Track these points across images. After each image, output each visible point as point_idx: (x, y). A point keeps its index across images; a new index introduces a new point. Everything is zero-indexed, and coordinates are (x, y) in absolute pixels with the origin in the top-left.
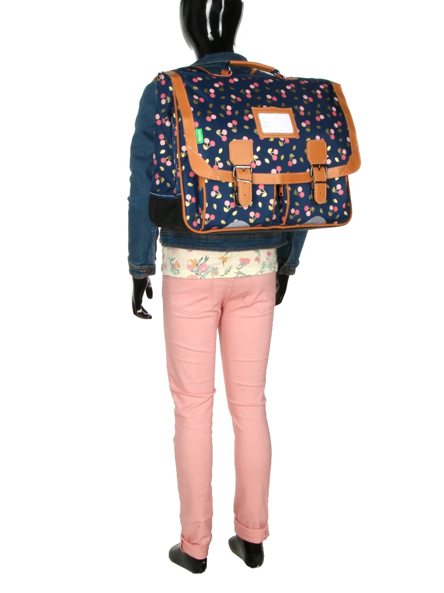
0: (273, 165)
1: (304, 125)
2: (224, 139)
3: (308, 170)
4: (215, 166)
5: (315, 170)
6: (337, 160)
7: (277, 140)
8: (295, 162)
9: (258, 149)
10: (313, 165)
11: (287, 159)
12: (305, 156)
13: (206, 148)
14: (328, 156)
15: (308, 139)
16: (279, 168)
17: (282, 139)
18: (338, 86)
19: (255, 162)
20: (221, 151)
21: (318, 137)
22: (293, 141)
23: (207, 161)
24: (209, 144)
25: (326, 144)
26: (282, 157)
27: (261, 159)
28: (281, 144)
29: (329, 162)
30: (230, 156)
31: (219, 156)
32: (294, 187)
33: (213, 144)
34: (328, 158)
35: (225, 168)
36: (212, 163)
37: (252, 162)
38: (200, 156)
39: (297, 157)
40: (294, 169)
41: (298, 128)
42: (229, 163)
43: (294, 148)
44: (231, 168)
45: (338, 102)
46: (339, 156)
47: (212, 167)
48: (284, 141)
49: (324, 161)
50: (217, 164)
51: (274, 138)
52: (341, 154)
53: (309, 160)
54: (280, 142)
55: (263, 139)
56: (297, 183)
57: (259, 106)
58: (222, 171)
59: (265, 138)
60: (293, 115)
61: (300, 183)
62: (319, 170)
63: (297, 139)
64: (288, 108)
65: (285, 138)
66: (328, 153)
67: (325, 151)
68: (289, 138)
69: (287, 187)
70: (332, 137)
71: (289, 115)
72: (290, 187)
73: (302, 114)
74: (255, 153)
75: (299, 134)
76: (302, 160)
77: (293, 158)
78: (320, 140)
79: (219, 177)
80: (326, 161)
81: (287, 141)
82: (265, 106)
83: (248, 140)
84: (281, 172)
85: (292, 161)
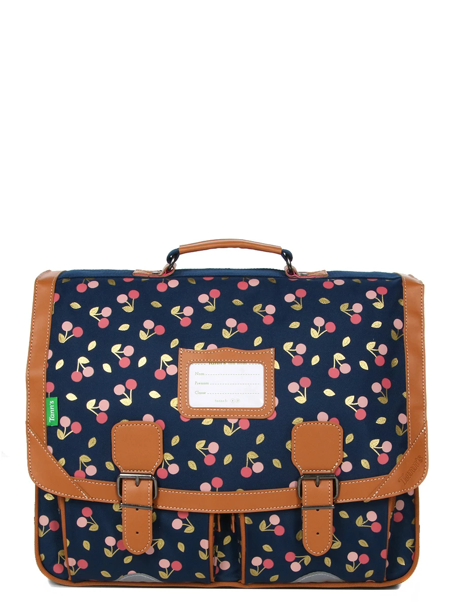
0: (205, 474)
1: (293, 387)
2: (102, 419)
3: (293, 484)
4: (79, 473)
5: (308, 485)
6: (365, 464)
7: (220, 422)
8: (258, 468)
9: (175, 441)
10: (304, 474)
11: (240, 461)
12: (286, 457)
13: (61, 435)
14: (346, 455)
15: (298, 421)
16: (218, 482)
17: (233, 421)
18: (419, 287)
19: (166, 467)
20: (92, 443)
21: (323, 416)
22: (258, 425)
23: (63, 461)
24: (69, 429)
25: (341, 430)
26: (228, 459)
27: (180, 460)
28: (228, 431)
29: (347, 467)
30: (114, 453)
31: (89, 452)
32: (259, 517)
33: (77, 428)
34: (344, 460)
35: (103, 475)
36: (72, 468)
37: (160, 466)
38: (48, 451)
40: (256, 483)
41: (277, 394)
42: (109, 466)
43: (260, 439)
44: (113, 476)
45: (400, 332)
46: (372, 457)
47: (71, 474)
48: (236, 425)
49: (337, 464)
50: (84, 469)
51: (214, 419)
52: (377, 452)
53: (296, 464)
54: (226, 427)
55: (189, 420)
56: (268, 509)
57: (199, 346)
58: (93, 482)
59: (191, 419)
60: (273, 365)
61: (275, 509)
62: (318, 486)
63: (268, 420)
64: (267, 351)
65: (239, 419)
66: (346, 448)
67: (341, 445)
68: (248, 419)
69: (241, 517)
70: (361, 415)
71: (264, 365)
72: (246, 518)
73: (297, 361)
74: (167, 448)
75: (276, 409)
76: (277, 463)
77: (255, 460)
78: (328, 421)
79: (87, 494)
80: (340, 466)
81: (245, 425)
82: (212, 347)
83: (155, 421)
84: (221, 490)
85: (250, 465)
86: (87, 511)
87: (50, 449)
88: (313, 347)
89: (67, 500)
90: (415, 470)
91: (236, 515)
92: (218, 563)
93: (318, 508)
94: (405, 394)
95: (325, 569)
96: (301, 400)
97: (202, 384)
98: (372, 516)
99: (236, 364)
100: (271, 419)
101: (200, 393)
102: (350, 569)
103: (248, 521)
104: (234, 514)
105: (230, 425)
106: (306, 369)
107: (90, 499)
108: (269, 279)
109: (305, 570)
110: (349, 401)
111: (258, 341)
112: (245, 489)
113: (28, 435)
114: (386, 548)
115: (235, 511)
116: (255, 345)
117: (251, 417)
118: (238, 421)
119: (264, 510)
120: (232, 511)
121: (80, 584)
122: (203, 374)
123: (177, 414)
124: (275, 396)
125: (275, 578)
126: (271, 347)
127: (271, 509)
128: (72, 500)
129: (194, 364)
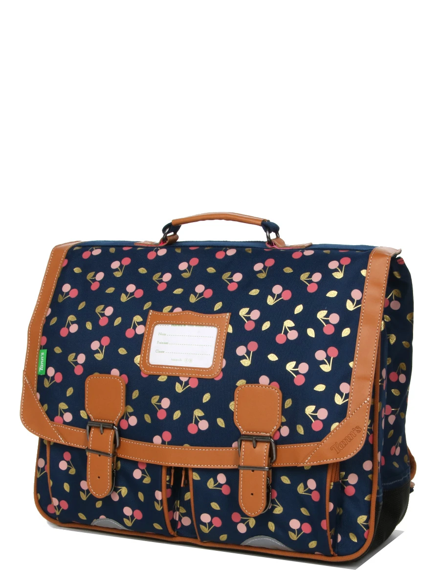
0: (157, 427)
2: (79, 371)
3: (235, 444)
4: (58, 418)
5: (246, 446)
6: (300, 429)
7: (173, 380)
8: (204, 425)
9: (135, 394)
10: (244, 435)
11: (187, 418)
12: (229, 416)
13: (47, 384)
14: (284, 420)
15: (241, 383)
16: (167, 436)
17: (184, 379)
18: (386, 258)
19: (127, 418)
20: (70, 392)
21: (264, 380)
22: (205, 384)
23: (46, 407)
24: (53, 378)
25: (281, 394)
26: (177, 415)
28: (179, 389)
29: (285, 431)
30: (86, 402)
31: (66, 400)
33: (59, 378)
34: (283, 424)
35: (78, 422)
36: (52, 414)
37: (122, 418)
38: (37, 397)
39: (210, 417)
40: (201, 439)
41: (226, 356)
42: (83, 414)
43: (207, 397)
45: (358, 302)
46: (307, 422)
47: (52, 419)
48: (187, 383)
49: (275, 428)
50: (62, 415)
51: (168, 376)
52: (311, 418)
53: (237, 424)
54: (178, 385)
55: (147, 376)
56: (216, 467)
57: (167, 309)
58: (69, 428)
59: (150, 375)
60: (227, 329)
61: (222, 467)
62: (254, 448)
63: (215, 381)
64: (224, 315)
65: (190, 378)
66: (284, 412)
67: (279, 409)
68: (198, 378)
69: (190, 472)
70: (299, 381)
71: (218, 328)
72: (194, 473)
73: (249, 326)
74: (128, 401)
75: (223, 370)
76: (221, 422)
77: (201, 418)
78: (269, 384)
79: (64, 439)
80: (279, 430)
81: (194, 384)
82: (178, 310)
83: (120, 375)
84: (170, 443)
85: (197, 422)
86: (67, 455)
87: (38, 395)
88: (267, 313)
89: (52, 444)
90: (351, 440)
91: (187, 469)
92: (180, 519)
93: (253, 469)
94: (351, 364)
95: (268, 533)
96: (246, 363)
97: (162, 343)
98: (312, 484)
99: (195, 326)
100: (217, 379)
101: (160, 352)
102: (294, 537)
103: (196, 477)
104: (185, 468)
105: (181, 383)
106: (256, 334)
107: (66, 444)
108: (246, 249)
109: (251, 533)
110: (290, 366)
111: (218, 306)
112: (192, 445)
113: (24, 381)
114: (325, 519)
115: (186, 466)
116: (215, 310)
117: (200, 376)
118: (189, 380)
119: (212, 467)
120: (182, 465)
121: (67, 525)
122: (165, 335)
123: (138, 369)
124: (224, 358)
125: (224, 537)
126: (227, 312)
127: (219, 467)
128: (55, 444)
129: (159, 325)
